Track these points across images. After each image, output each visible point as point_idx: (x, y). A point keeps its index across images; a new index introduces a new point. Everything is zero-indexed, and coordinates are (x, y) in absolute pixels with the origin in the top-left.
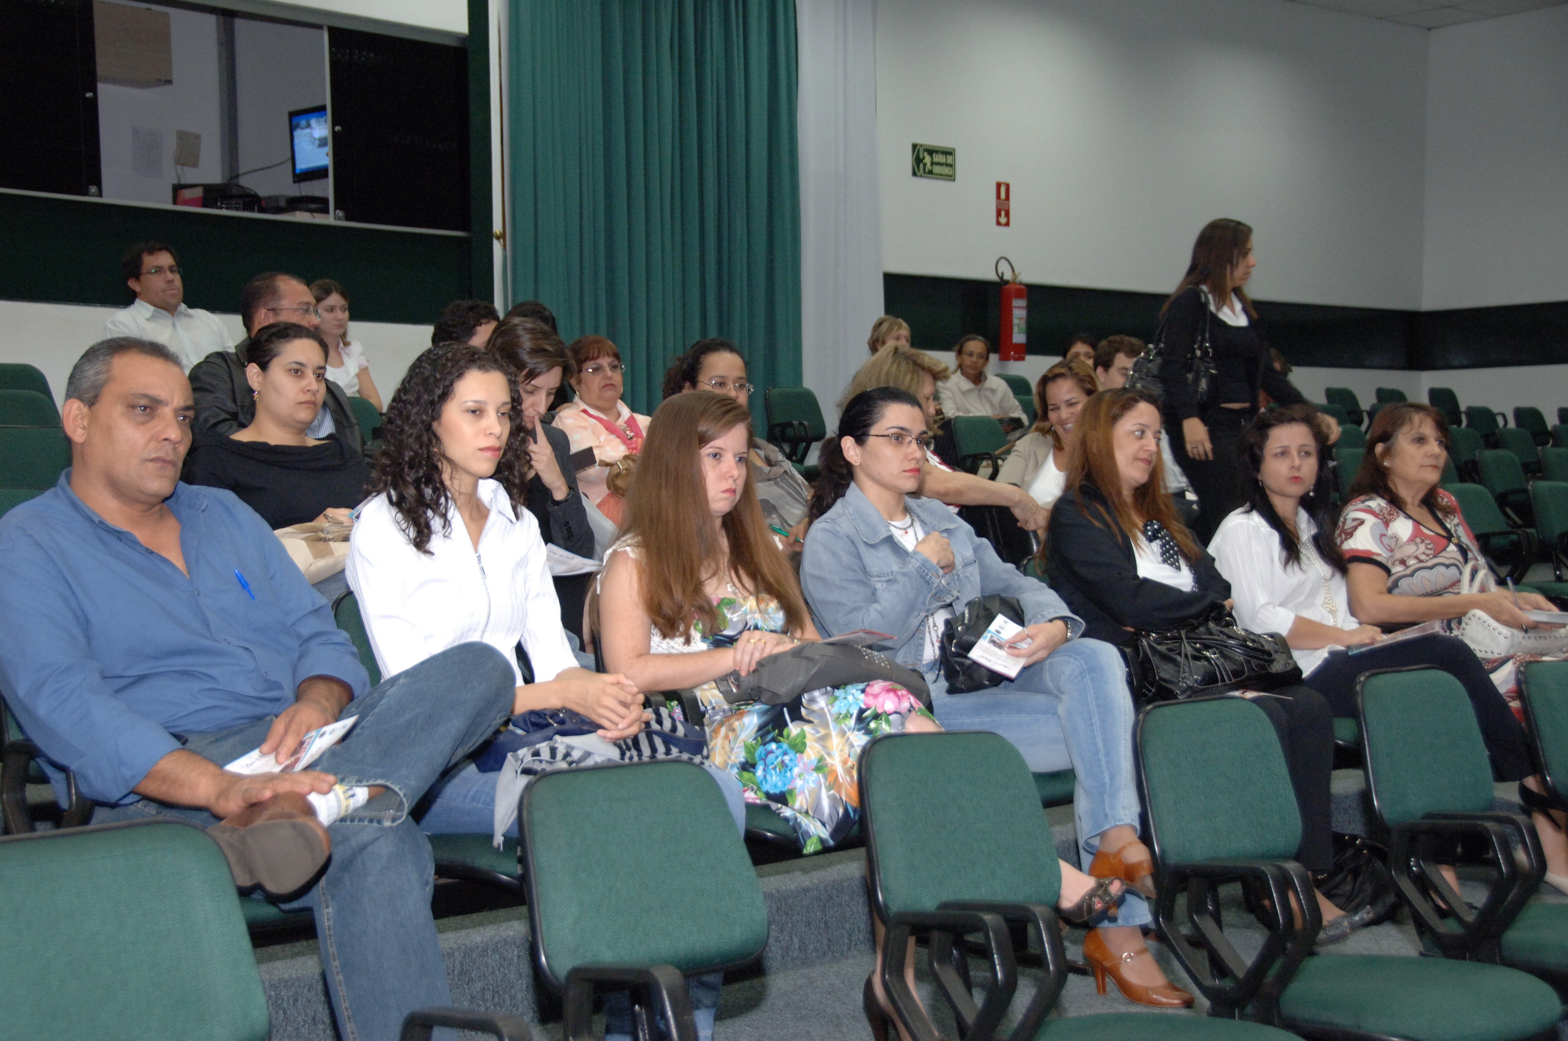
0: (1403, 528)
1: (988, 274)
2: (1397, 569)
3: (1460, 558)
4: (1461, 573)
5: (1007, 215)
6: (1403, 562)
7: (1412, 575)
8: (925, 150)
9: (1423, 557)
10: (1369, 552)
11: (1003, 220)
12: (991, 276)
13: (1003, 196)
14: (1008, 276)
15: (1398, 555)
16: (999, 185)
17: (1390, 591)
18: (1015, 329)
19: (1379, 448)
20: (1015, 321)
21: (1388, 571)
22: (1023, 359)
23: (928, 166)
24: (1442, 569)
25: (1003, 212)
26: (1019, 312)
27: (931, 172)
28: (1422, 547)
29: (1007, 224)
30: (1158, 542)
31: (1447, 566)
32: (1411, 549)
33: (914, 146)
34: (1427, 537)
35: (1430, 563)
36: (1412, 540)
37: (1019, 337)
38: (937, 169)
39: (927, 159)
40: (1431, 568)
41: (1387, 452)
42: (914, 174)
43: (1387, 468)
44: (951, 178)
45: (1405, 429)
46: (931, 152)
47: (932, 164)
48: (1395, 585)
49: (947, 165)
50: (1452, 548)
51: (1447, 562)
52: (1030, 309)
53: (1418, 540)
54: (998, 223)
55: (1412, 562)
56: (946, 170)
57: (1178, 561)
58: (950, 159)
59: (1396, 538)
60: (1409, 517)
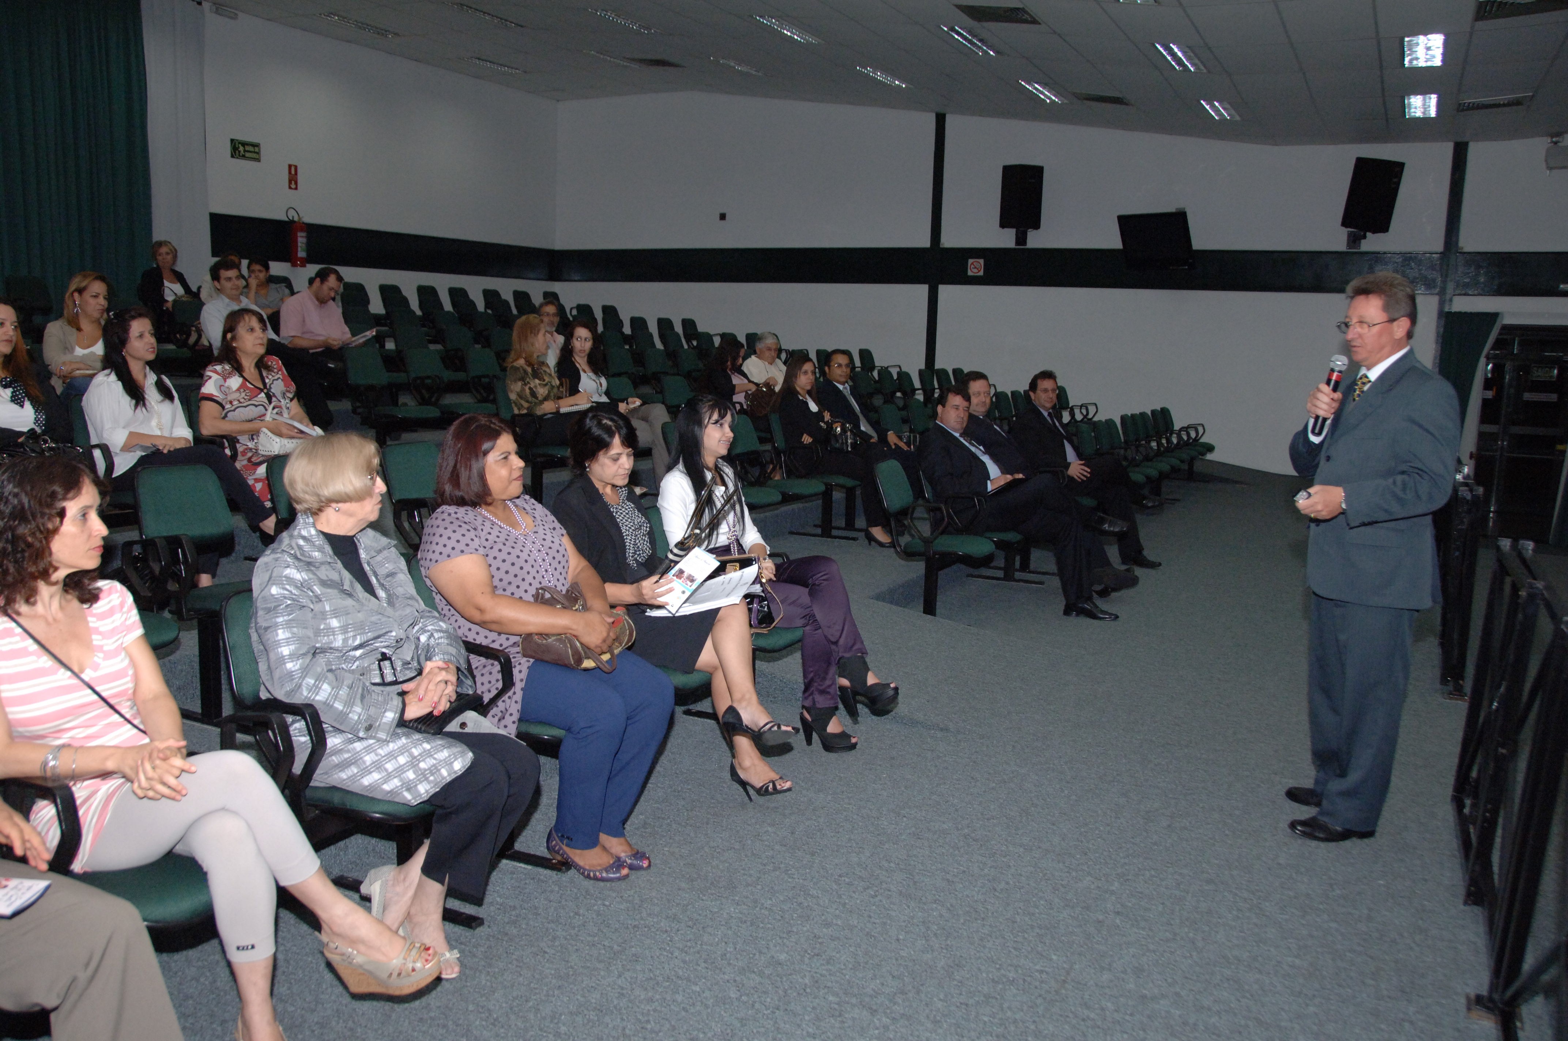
0: (235, 382)
1: (281, 216)
2: (228, 406)
3: (267, 401)
4: (266, 410)
5: (296, 183)
6: (231, 402)
7: (234, 410)
8: (239, 143)
9: (242, 400)
10: (212, 395)
11: (293, 186)
12: (283, 218)
13: (293, 172)
14: (296, 219)
15: (229, 398)
16: (290, 166)
17: (224, 418)
18: (299, 249)
19: (229, 336)
20: (299, 244)
21: (223, 407)
22: (305, 266)
23: (242, 152)
24: (253, 407)
25: (293, 180)
26: (302, 240)
27: (244, 156)
28: (243, 395)
29: (296, 189)
30: (11, 390)
31: (256, 406)
32: (237, 395)
33: (232, 140)
34: (248, 388)
35: (245, 404)
36: (238, 390)
37: (302, 254)
38: (247, 155)
39: (241, 149)
40: (245, 407)
41: (234, 338)
42: (232, 156)
43: (235, 348)
44: (258, 160)
45: (241, 324)
46: (244, 144)
47: (245, 151)
48: (226, 416)
49: (255, 152)
50: (263, 395)
51: (257, 403)
52: (309, 238)
53: (242, 390)
54: (290, 188)
55: (235, 403)
56: (254, 156)
57: (23, 402)
58: (257, 149)
59: (229, 388)
60: (242, 376)
